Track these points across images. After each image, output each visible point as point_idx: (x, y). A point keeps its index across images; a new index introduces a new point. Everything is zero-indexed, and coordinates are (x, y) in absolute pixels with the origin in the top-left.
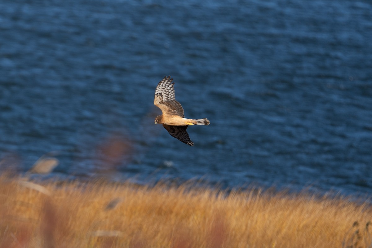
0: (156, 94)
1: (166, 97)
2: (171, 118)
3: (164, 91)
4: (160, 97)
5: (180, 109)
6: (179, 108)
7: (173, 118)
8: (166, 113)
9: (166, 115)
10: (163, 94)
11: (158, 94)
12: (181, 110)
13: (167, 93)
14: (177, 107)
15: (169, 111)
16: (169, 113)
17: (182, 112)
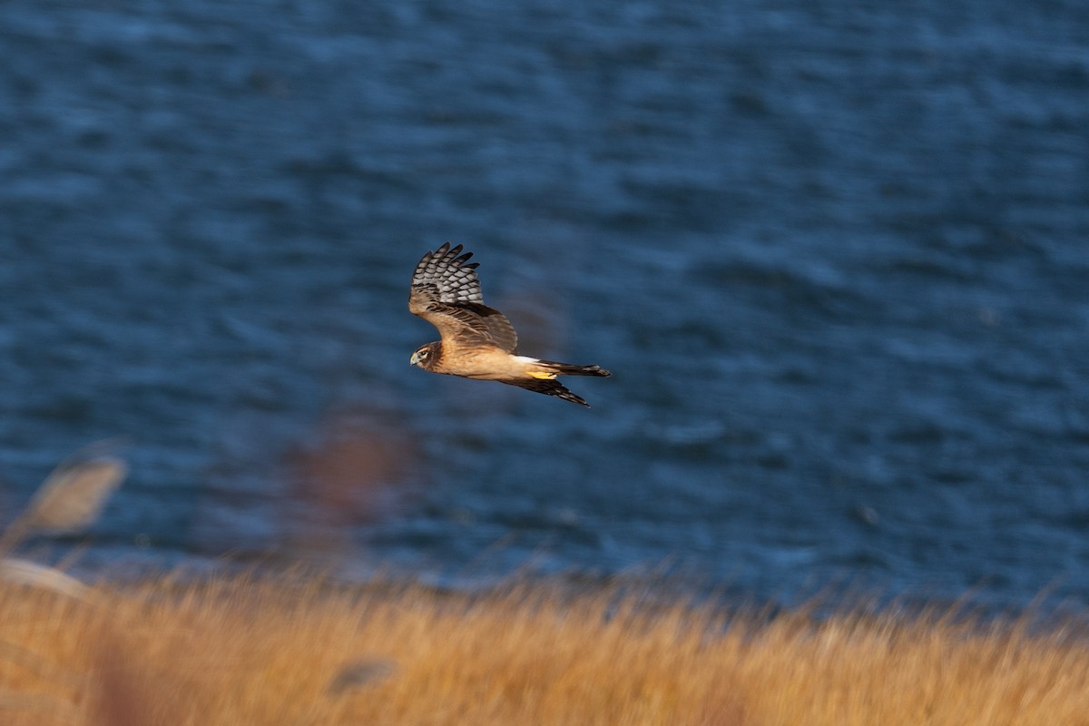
0: (415, 286)
1: (452, 295)
2: (472, 358)
3: (442, 278)
4: (430, 292)
5: (503, 330)
6: (500, 324)
7: (476, 357)
8: (452, 337)
9: (453, 343)
10: (439, 286)
11: (421, 285)
12: (506, 333)
13: (455, 285)
14: (491, 323)
15: (465, 331)
16: (462, 340)
17: (512, 339)
